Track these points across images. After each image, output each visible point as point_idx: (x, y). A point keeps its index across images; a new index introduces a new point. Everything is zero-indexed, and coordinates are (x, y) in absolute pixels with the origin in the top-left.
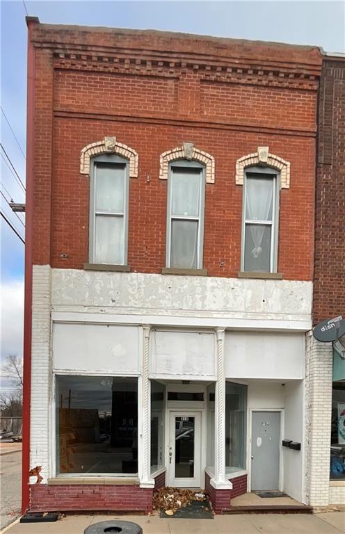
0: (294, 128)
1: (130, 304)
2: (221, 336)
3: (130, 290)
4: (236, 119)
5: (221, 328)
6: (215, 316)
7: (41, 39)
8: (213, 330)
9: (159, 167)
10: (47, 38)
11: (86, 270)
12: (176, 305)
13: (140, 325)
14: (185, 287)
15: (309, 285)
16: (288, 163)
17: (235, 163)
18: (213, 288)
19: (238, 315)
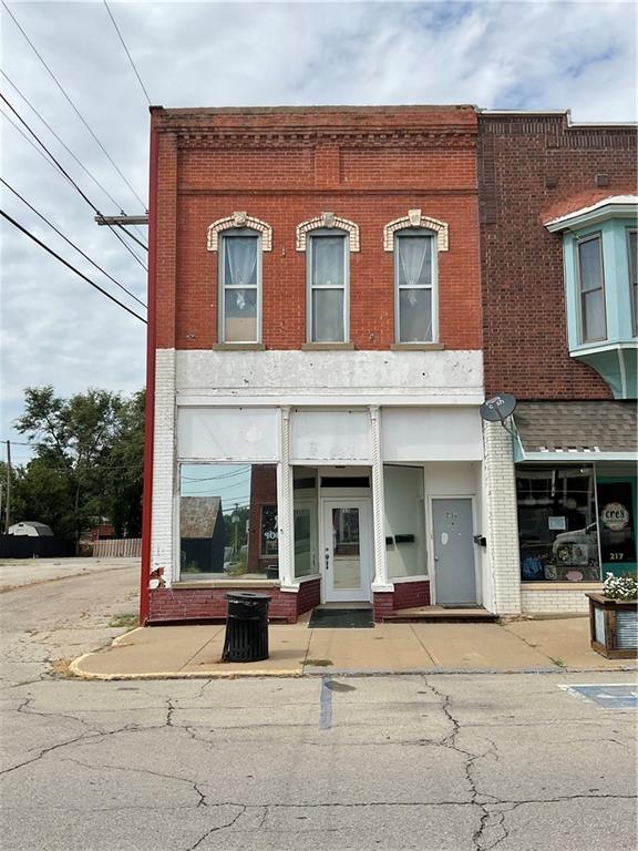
0: (450, 187)
1: (266, 384)
2: (375, 415)
3: (266, 370)
4: (381, 184)
5: (375, 406)
6: (365, 393)
7: (165, 125)
8: (365, 408)
9: (296, 239)
10: (171, 123)
11: (216, 350)
12: (320, 384)
13: (278, 407)
14: (330, 362)
15: (478, 355)
16: (446, 225)
17: (383, 229)
18: (362, 362)
19: (393, 392)
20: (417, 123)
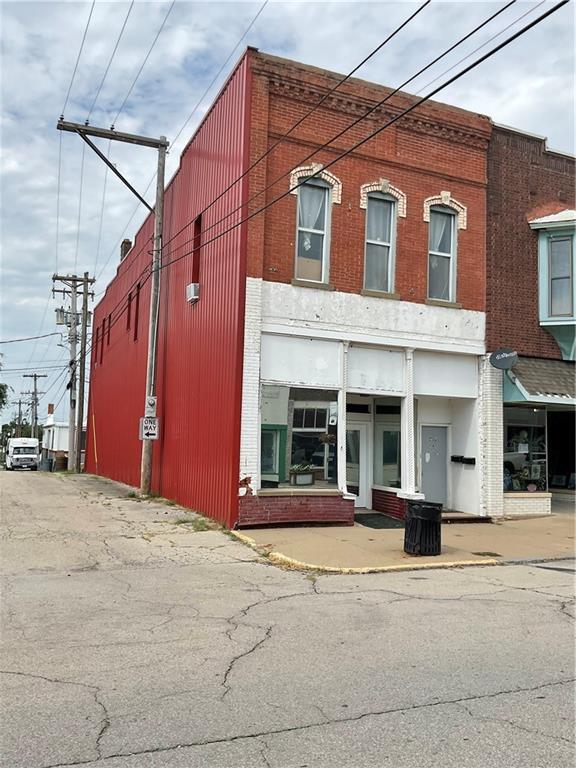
0: (470, 179)
1: (333, 321)
2: (410, 356)
3: (333, 308)
4: (424, 164)
5: (411, 348)
6: (405, 337)
7: (260, 68)
8: (403, 350)
9: (360, 198)
10: (266, 68)
11: (294, 285)
12: (373, 325)
13: (342, 341)
14: (381, 308)
15: (482, 316)
16: (465, 208)
17: (423, 203)
18: (405, 311)
19: (424, 338)
20: (452, 120)
